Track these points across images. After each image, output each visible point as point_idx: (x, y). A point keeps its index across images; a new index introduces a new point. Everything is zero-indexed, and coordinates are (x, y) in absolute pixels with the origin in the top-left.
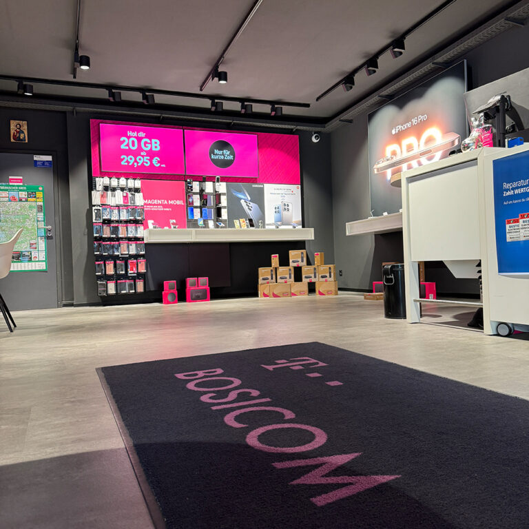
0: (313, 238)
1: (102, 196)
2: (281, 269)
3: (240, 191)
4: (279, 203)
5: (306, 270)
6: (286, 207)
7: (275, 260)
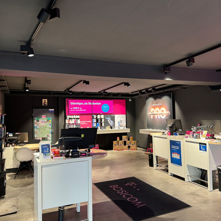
0: (129, 132)
1: (69, 121)
2: (120, 141)
3: (108, 117)
4: (119, 120)
5: (127, 142)
6: (121, 122)
7: (118, 139)
